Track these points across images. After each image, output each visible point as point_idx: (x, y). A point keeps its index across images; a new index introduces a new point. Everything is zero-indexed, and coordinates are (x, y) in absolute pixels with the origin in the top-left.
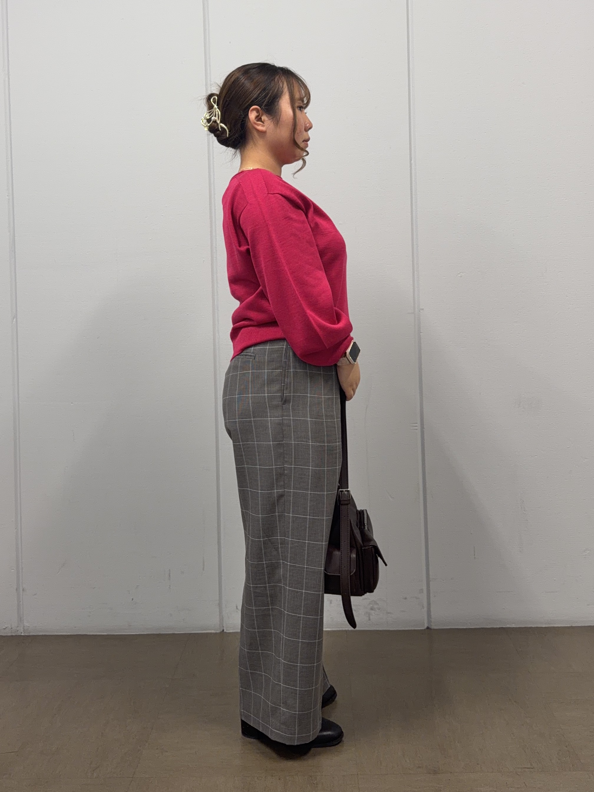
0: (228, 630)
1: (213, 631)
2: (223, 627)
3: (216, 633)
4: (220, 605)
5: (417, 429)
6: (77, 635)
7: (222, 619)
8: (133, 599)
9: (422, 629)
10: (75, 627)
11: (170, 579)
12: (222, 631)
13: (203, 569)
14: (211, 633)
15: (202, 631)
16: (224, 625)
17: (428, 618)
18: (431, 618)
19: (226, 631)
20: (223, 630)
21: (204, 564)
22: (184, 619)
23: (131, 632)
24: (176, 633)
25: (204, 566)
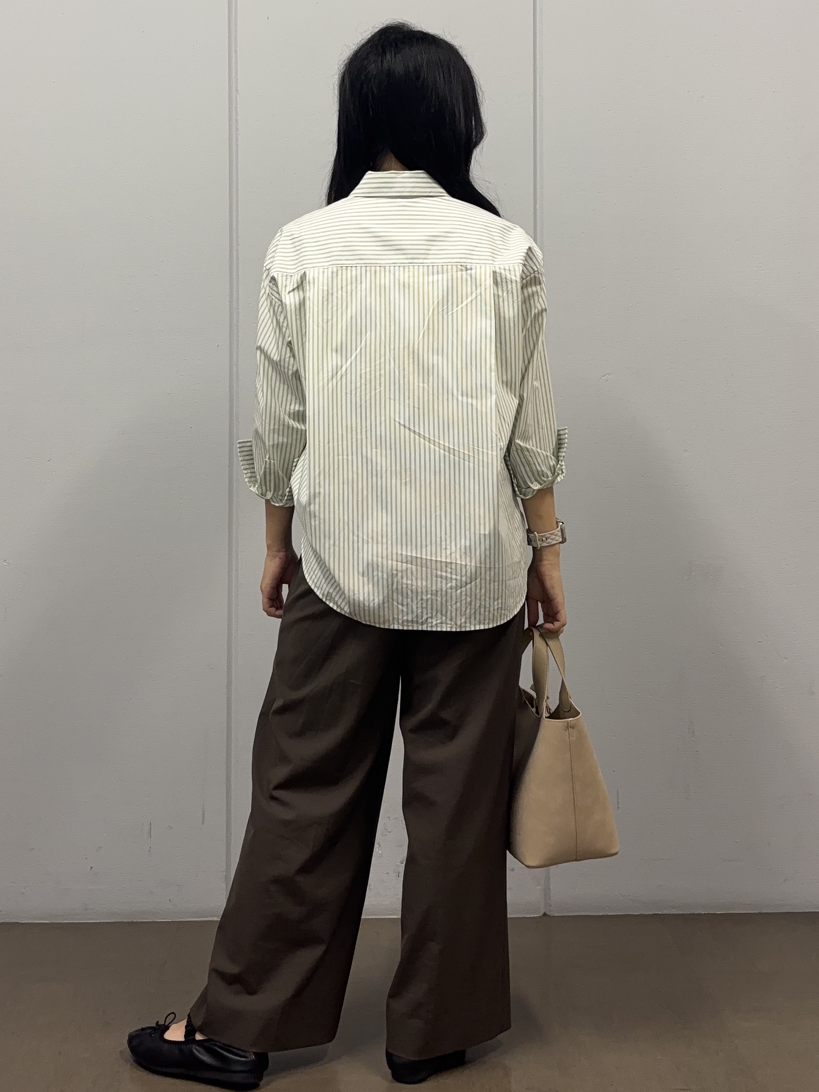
4: (227, 877)
6: (3, 923)
8: (92, 867)
9: (535, 916)
11: (150, 837)
13: (203, 823)
15: (200, 917)
17: (545, 900)
18: (549, 899)
21: (204, 815)
22: (170, 900)
23: (88, 919)
24: (159, 920)
25: (204, 817)
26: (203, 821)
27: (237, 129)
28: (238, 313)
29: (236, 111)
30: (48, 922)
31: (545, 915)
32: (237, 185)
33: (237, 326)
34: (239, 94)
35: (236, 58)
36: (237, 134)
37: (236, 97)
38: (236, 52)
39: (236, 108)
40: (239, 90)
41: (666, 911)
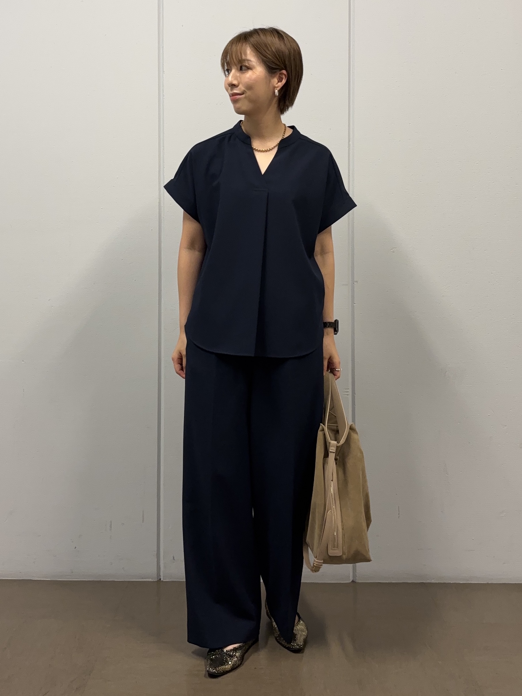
0: (166, 579)
1: (150, 580)
2: (160, 576)
3: (153, 582)
4: (158, 555)
5: (348, 395)
6: (23, 580)
7: (159, 569)
8: (75, 547)
9: (348, 582)
11: (111, 530)
12: (159, 579)
13: (143, 522)
14: (148, 581)
15: (142, 579)
16: (162, 574)
17: (353, 572)
18: (356, 572)
19: (164, 579)
21: (143, 516)
22: (123, 568)
23: (73, 579)
24: (116, 580)
25: (143, 518)
26: (143, 520)
27: (163, 95)
28: (164, 209)
29: (163, 84)
30: (49, 579)
31: (353, 581)
32: (163, 130)
33: (163, 218)
34: (164, 73)
35: (163, 50)
36: (163, 98)
37: (163, 76)
38: (163, 47)
39: (163, 82)
40: (164, 71)
41: (428, 581)
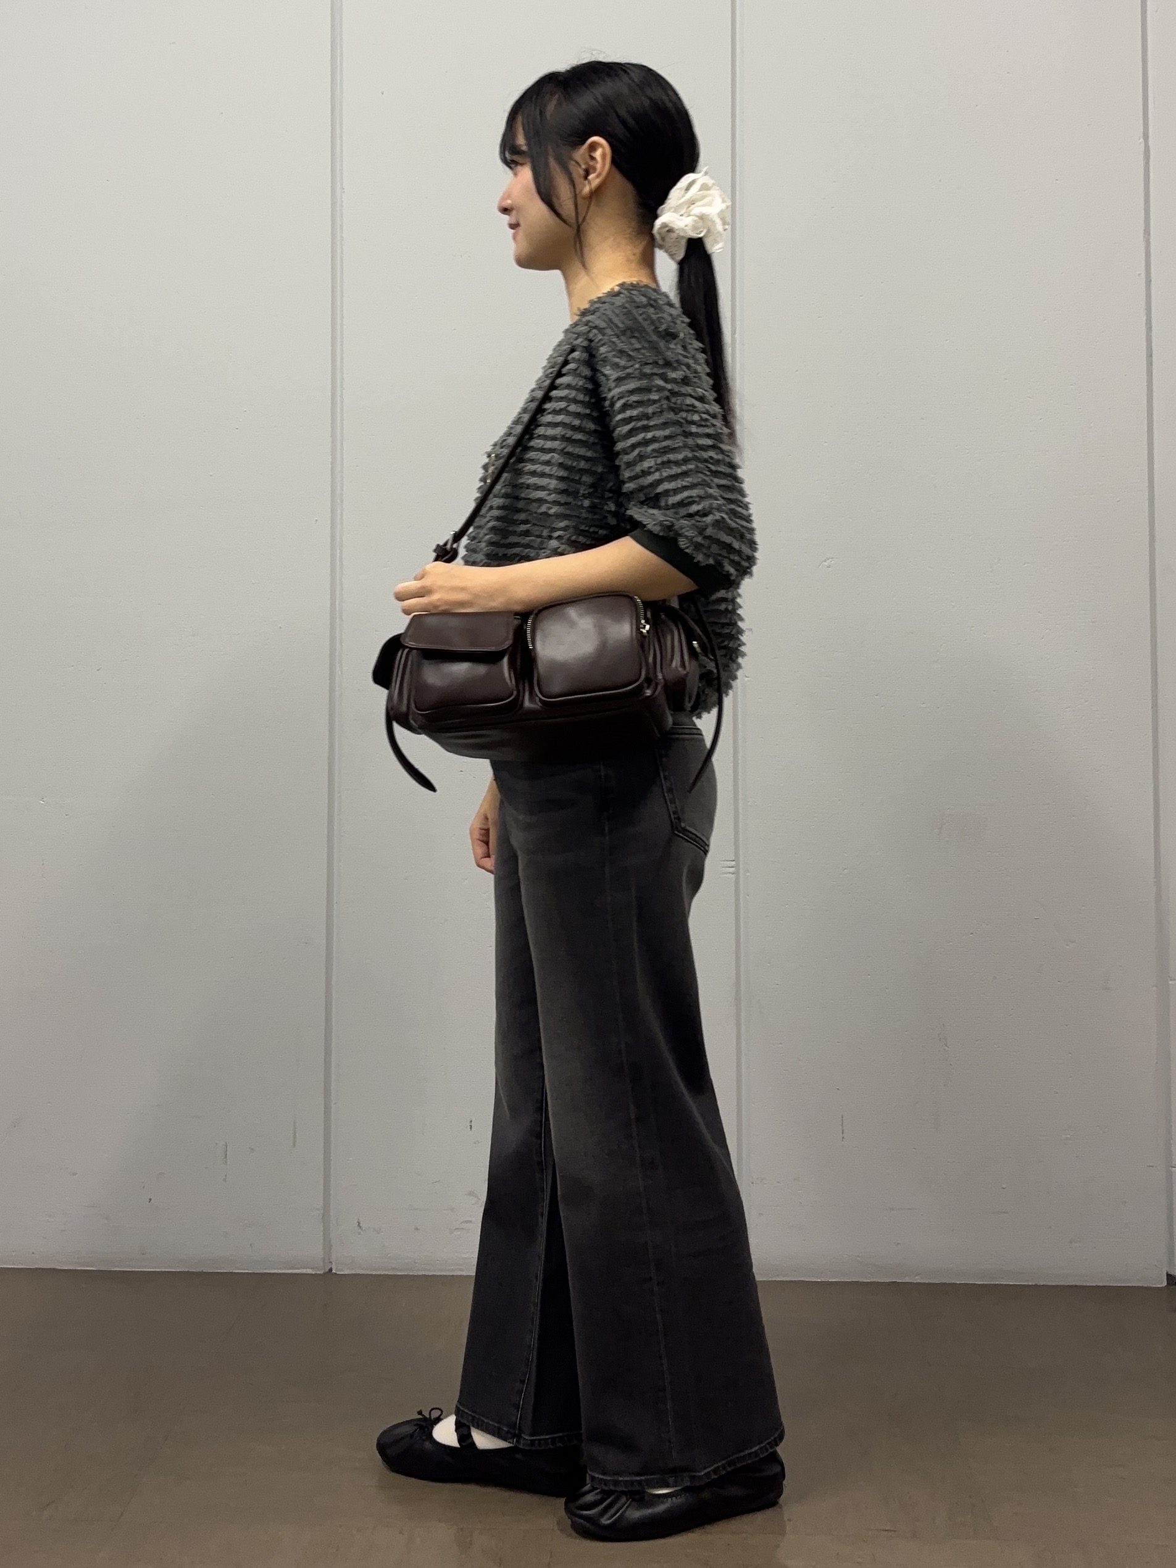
0: (340, 1270)
1: (309, 1271)
2: (331, 1263)
3: (316, 1275)
4: (325, 1217)
5: (733, 874)
6: (37, 1269)
7: (328, 1246)
8: (150, 1200)
10: (33, 1253)
11: (226, 1162)
12: (327, 1270)
13: (294, 1145)
15: (290, 1269)
16: (333, 1259)
20: (331, 1270)
21: (295, 1134)
22: (251, 1244)
23: (145, 1267)
24: (237, 1271)
25: (295, 1137)
26: (295, 1142)
27: (342, 237)
28: (342, 477)
29: (341, 215)
33: (342, 495)
34: (344, 192)
36: (341, 245)
37: (341, 196)
38: (341, 137)
39: (341, 210)
40: (344, 187)
